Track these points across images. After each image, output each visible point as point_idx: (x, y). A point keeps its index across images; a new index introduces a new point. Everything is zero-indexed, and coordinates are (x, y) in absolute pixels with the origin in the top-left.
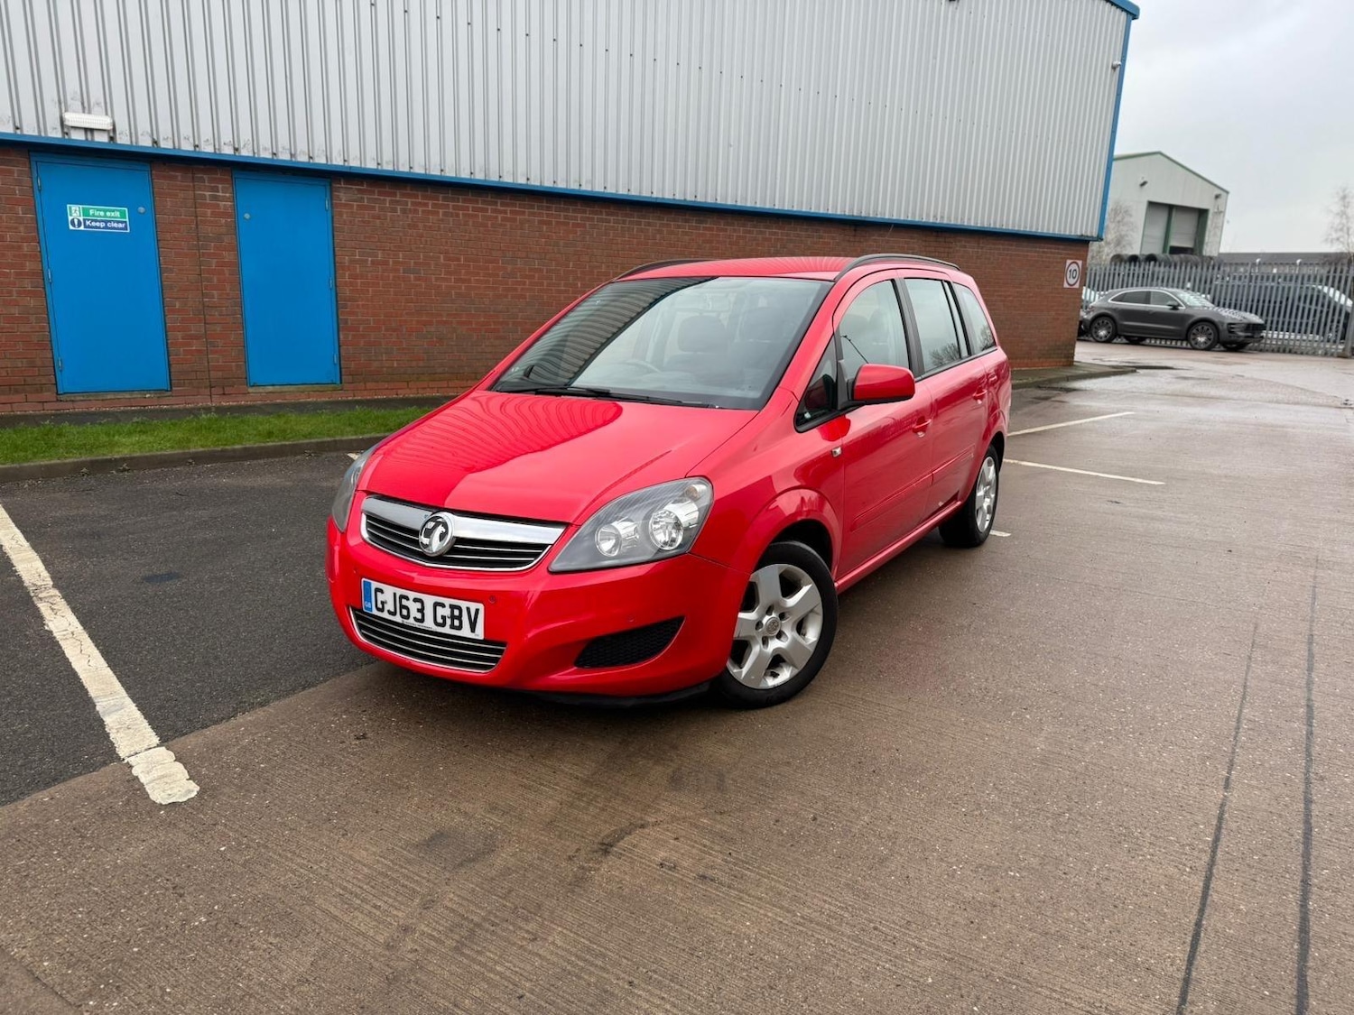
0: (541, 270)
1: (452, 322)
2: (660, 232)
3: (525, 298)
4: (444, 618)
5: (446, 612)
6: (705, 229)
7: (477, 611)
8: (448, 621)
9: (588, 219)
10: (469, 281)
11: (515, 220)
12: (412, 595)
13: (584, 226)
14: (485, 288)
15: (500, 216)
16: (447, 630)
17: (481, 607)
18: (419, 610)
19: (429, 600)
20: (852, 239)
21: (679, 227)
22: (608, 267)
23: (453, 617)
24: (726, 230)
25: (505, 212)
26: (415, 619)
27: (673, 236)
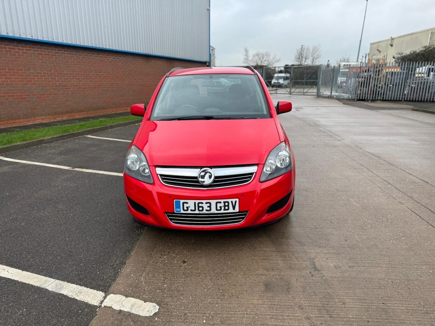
0: (41, 73)
1: (5, 96)
2: (84, 58)
3: (36, 85)
4: (221, 207)
5: (222, 205)
6: (100, 57)
7: (236, 202)
8: (223, 208)
9: (57, 53)
10: (11, 78)
11: (27, 53)
12: (204, 201)
13: (56, 55)
14: (19, 81)
15: (21, 51)
16: (222, 211)
17: (237, 200)
18: (208, 207)
19: (213, 202)
20: (146, 61)
21: (91, 56)
22: (67, 71)
23: (225, 206)
24: (107, 57)
25: (23, 50)
26: (207, 210)
27: (89, 60)
